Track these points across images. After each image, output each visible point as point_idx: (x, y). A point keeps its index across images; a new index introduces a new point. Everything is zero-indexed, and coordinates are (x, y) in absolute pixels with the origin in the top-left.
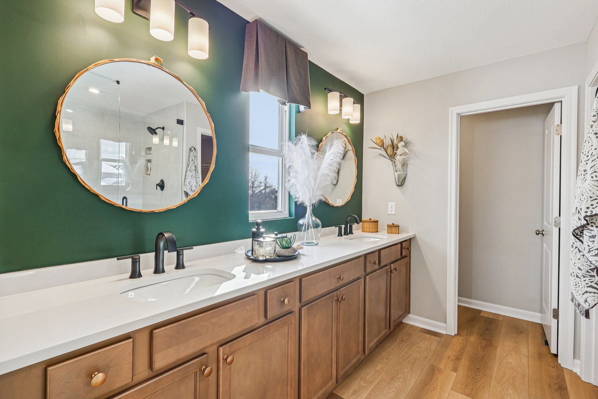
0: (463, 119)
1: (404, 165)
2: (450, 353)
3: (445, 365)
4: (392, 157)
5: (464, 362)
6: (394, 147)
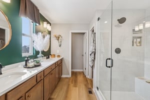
0: (72, 33)
1: (61, 42)
2: (71, 81)
3: (70, 83)
4: (58, 40)
5: (73, 82)
6: (59, 38)
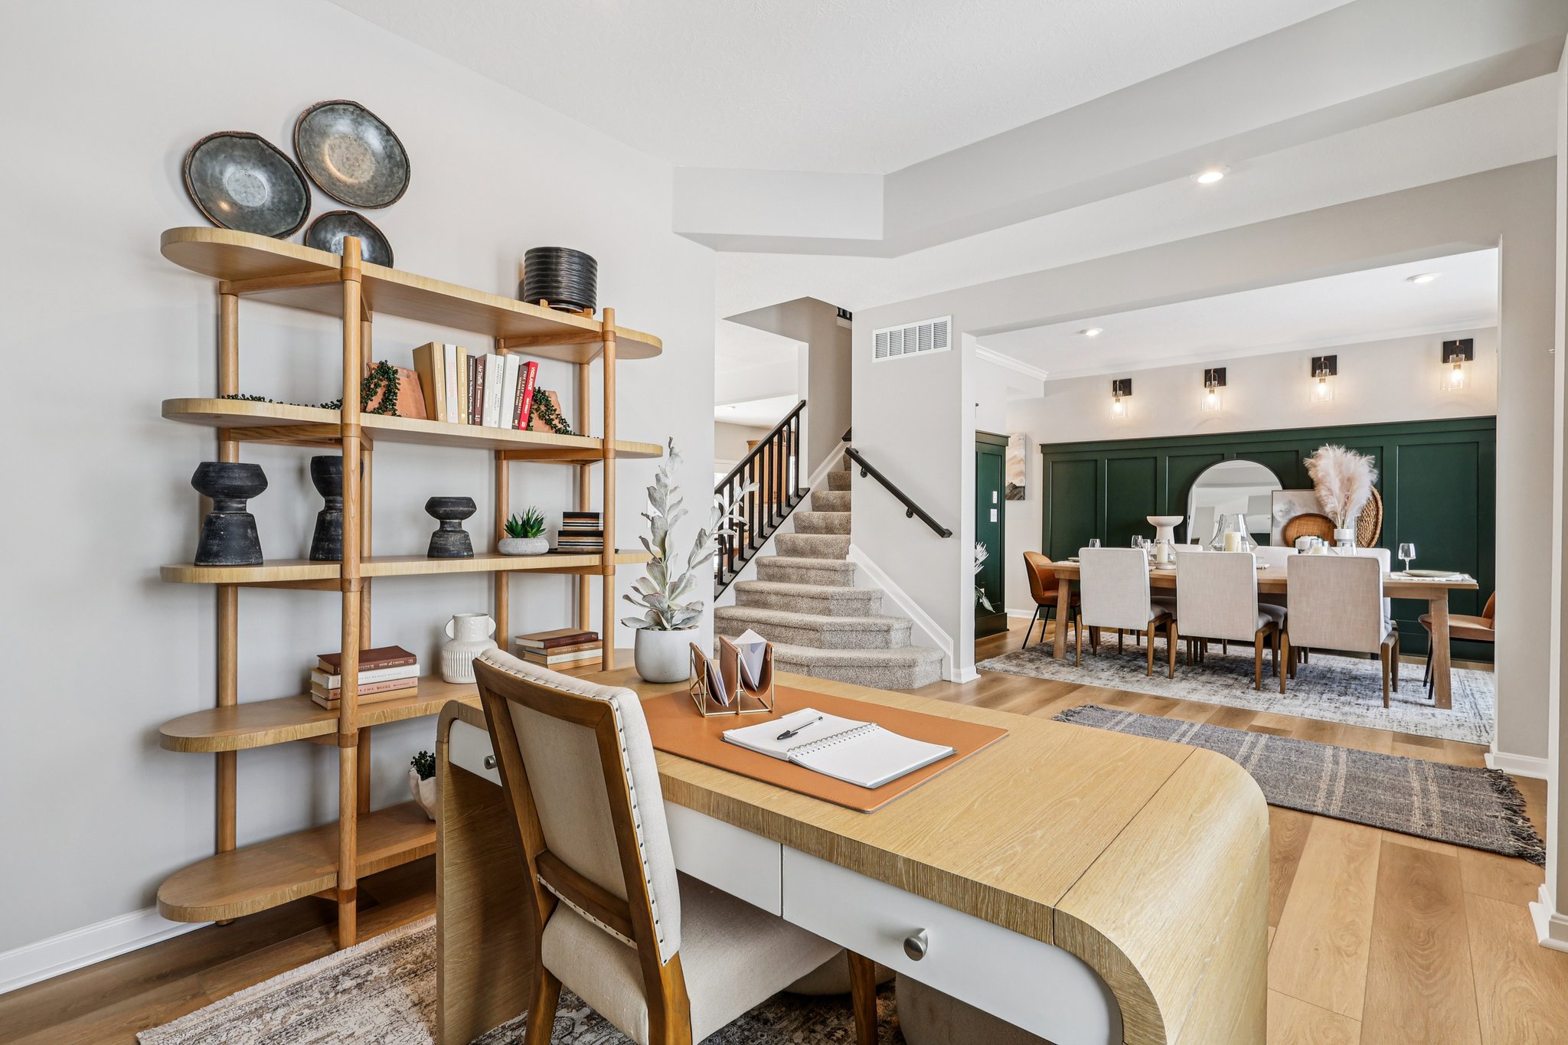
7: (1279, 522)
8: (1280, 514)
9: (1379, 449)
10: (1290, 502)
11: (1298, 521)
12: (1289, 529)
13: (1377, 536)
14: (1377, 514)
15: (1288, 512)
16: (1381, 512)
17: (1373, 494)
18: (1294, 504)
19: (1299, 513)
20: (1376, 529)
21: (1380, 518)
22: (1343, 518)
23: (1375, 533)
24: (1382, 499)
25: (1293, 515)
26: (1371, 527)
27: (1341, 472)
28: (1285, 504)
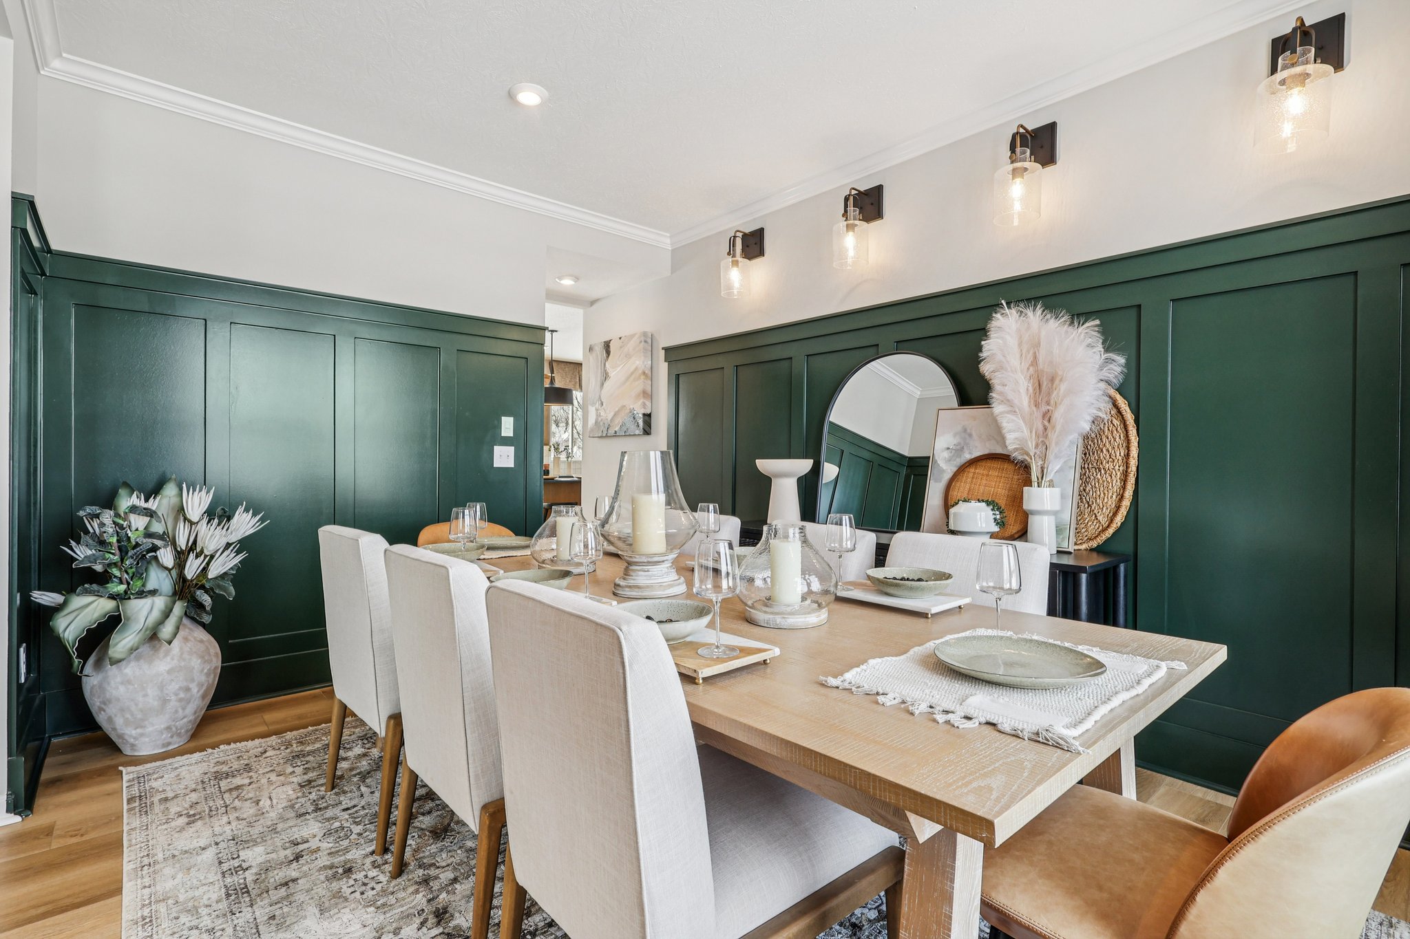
7: (943, 471)
8: (946, 454)
9: (1134, 312)
10: (965, 430)
11: (972, 470)
12: (956, 485)
13: (1126, 503)
14: (1128, 456)
15: (959, 450)
16: (1134, 452)
17: (1115, 405)
18: (970, 435)
19: (977, 453)
20: (1124, 488)
21: (1133, 463)
22: (1040, 463)
23: (1121, 498)
24: (1137, 421)
25: (968, 456)
26: (1117, 484)
27: (1035, 362)
28: (955, 435)
